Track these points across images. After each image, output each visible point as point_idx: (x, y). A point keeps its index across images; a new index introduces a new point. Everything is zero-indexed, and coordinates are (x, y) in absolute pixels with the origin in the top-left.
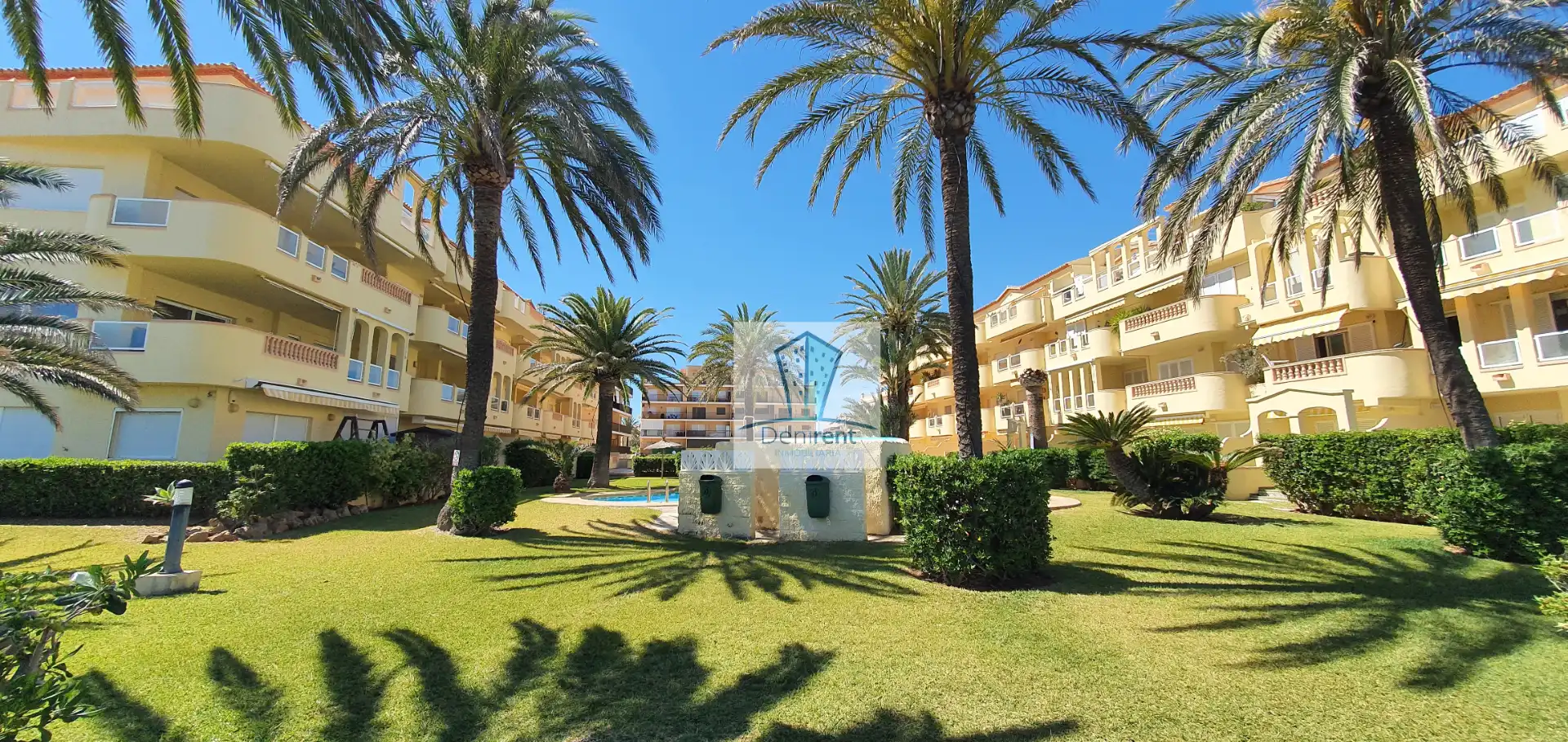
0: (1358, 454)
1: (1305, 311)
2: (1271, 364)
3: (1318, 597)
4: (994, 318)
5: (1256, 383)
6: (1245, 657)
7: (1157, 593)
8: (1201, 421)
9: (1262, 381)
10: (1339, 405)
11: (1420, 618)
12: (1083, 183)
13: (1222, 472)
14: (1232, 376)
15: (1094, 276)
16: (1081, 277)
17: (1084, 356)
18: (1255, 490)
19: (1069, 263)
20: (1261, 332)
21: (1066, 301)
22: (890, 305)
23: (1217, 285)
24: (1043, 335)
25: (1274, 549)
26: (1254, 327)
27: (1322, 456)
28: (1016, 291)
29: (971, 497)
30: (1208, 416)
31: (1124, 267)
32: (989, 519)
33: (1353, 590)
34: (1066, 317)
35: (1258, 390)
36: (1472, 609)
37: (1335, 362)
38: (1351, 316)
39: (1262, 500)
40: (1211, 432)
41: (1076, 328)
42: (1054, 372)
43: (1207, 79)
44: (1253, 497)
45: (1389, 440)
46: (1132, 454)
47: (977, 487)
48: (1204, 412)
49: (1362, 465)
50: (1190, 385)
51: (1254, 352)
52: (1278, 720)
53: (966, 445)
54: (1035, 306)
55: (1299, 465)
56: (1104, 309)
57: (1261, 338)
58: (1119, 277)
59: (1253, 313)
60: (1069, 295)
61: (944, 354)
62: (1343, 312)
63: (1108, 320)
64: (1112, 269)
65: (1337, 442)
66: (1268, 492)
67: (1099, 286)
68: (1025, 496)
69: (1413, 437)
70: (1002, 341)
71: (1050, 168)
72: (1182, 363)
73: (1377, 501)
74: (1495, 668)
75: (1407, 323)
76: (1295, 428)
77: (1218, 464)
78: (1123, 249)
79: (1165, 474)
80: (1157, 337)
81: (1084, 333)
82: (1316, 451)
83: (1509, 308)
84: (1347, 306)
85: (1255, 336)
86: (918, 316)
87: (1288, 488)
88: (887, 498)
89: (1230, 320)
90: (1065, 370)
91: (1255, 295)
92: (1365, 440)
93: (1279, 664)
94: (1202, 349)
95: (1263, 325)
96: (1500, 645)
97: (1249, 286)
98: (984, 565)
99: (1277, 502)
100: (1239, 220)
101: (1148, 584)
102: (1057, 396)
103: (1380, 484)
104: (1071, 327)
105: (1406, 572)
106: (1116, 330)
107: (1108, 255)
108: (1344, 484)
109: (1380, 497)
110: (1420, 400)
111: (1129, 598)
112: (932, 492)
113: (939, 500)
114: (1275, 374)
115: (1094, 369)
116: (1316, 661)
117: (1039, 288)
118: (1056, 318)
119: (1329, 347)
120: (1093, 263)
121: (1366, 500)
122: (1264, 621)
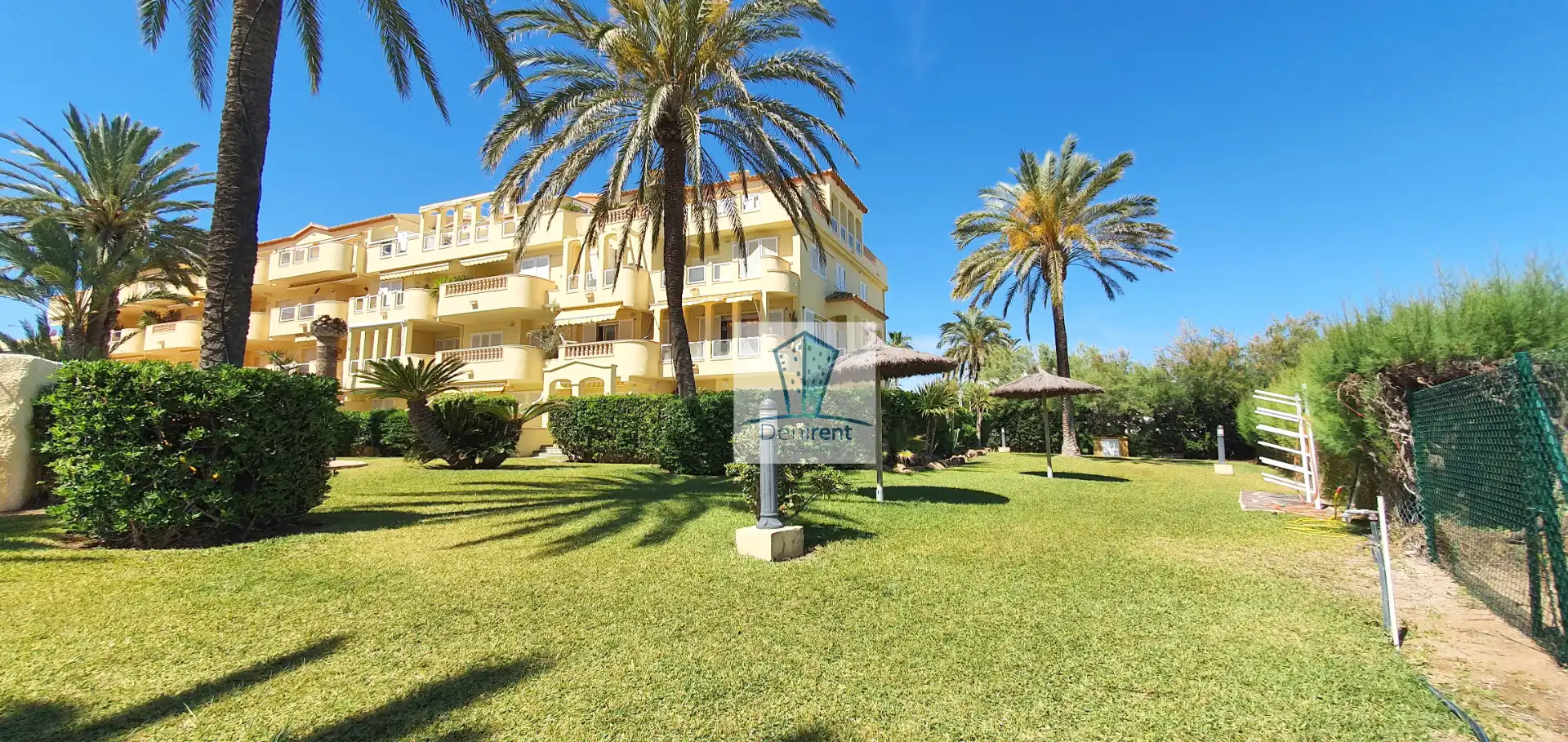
0: (615, 412)
1: (596, 303)
2: (565, 342)
3: (588, 505)
4: (286, 257)
5: (551, 358)
6: (533, 552)
7: (451, 521)
8: (501, 389)
9: (557, 357)
10: (606, 376)
11: (653, 507)
12: (438, 97)
13: (518, 423)
14: (535, 351)
15: (421, 235)
16: (405, 233)
17: (395, 316)
18: (537, 449)
19: (395, 215)
20: (562, 315)
21: (384, 254)
22: (95, 195)
23: (535, 268)
24: (348, 286)
25: (554, 480)
26: (558, 311)
27: (591, 415)
28: (322, 231)
29: (211, 419)
30: (508, 385)
31: (453, 234)
32: (239, 449)
33: (610, 498)
34: (382, 272)
35: (552, 364)
36: (678, 499)
37: (607, 345)
38: (624, 312)
39: (541, 455)
40: (512, 397)
41: (391, 285)
42: (357, 331)
43: (564, 61)
44: (536, 453)
45: (634, 402)
46: (436, 406)
47: (225, 403)
48: (506, 382)
49: (615, 420)
50: (499, 355)
51: (555, 330)
52: (563, 587)
53: (216, 352)
54: (344, 251)
55: (575, 422)
56: (426, 271)
57: (561, 320)
58: (447, 241)
59: (560, 298)
60: (388, 249)
61: (193, 288)
62: (619, 307)
63: (428, 282)
64: (441, 232)
65: (603, 402)
66: (547, 448)
67: (425, 245)
68: (304, 418)
69: (648, 399)
70: (292, 286)
71: (399, 66)
72: (493, 335)
73: (620, 448)
74: (692, 526)
75: (653, 323)
76: (575, 393)
77: (515, 416)
78: (456, 214)
79: (466, 427)
80: (475, 306)
81: (400, 292)
82: (588, 411)
83: (703, 321)
84: (622, 303)
85: (556, 318)
86: (150, 224)
87: (562, 443)
88: (25, 448)
89: (540, 302)
90: (370, 330)
91: (562, 283)
92: (620, 401)
93: (559, 551)
94: (513, 325)
95: (564, 310)
96: (693, 514)
97: (560, 274)
98: (218, 513)
99: (555, 454)
100: (560, 215)
101: (440, 515)
102: (355, 354)
103: (624, 435)
104: (386, 284)
105: (639, 484)
106: (436, 294)
107: (439, 216)
108: (601, 436)
109: (622, 445)
110: (652, 380)
111: (419, 528)
112: (132, 412)
113: (147, 423)
114: (567, 351)
115: (405, 332)
116: (587, 543)
117: (352, 235)
118: (368, 271)
119: (605, 333)
120: (422, 221)
121: (614, 448)
122: (547, 526)
